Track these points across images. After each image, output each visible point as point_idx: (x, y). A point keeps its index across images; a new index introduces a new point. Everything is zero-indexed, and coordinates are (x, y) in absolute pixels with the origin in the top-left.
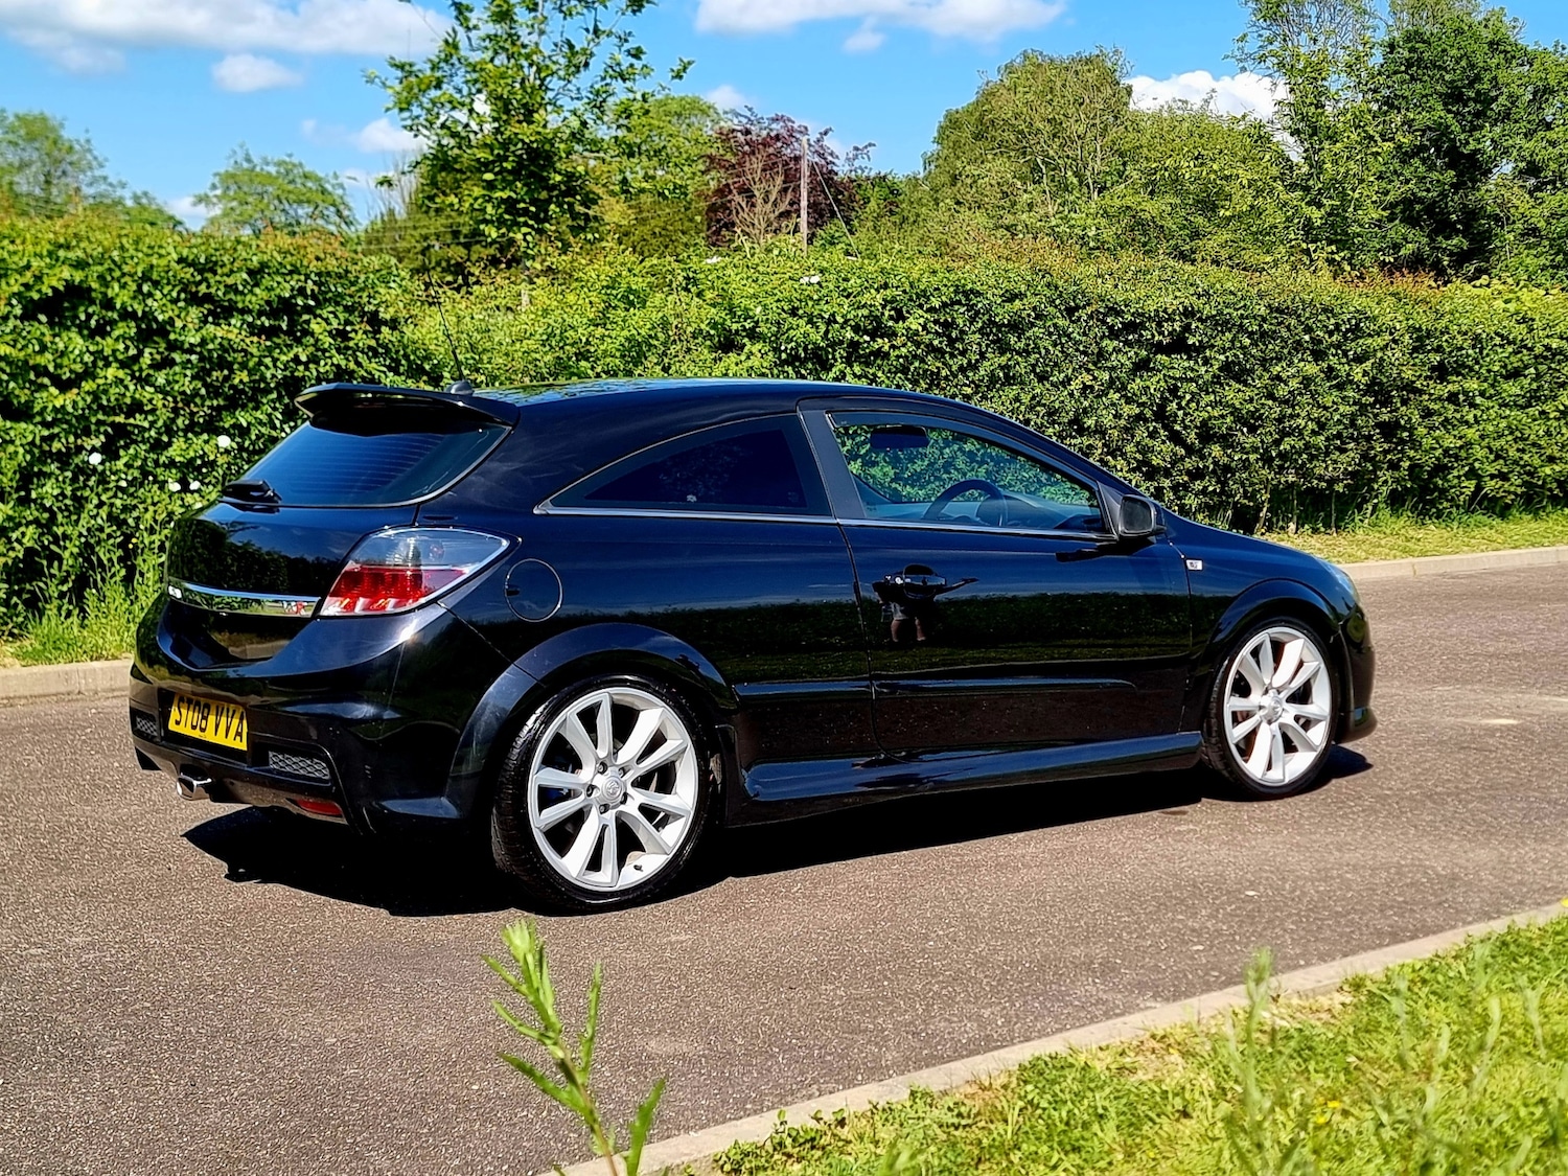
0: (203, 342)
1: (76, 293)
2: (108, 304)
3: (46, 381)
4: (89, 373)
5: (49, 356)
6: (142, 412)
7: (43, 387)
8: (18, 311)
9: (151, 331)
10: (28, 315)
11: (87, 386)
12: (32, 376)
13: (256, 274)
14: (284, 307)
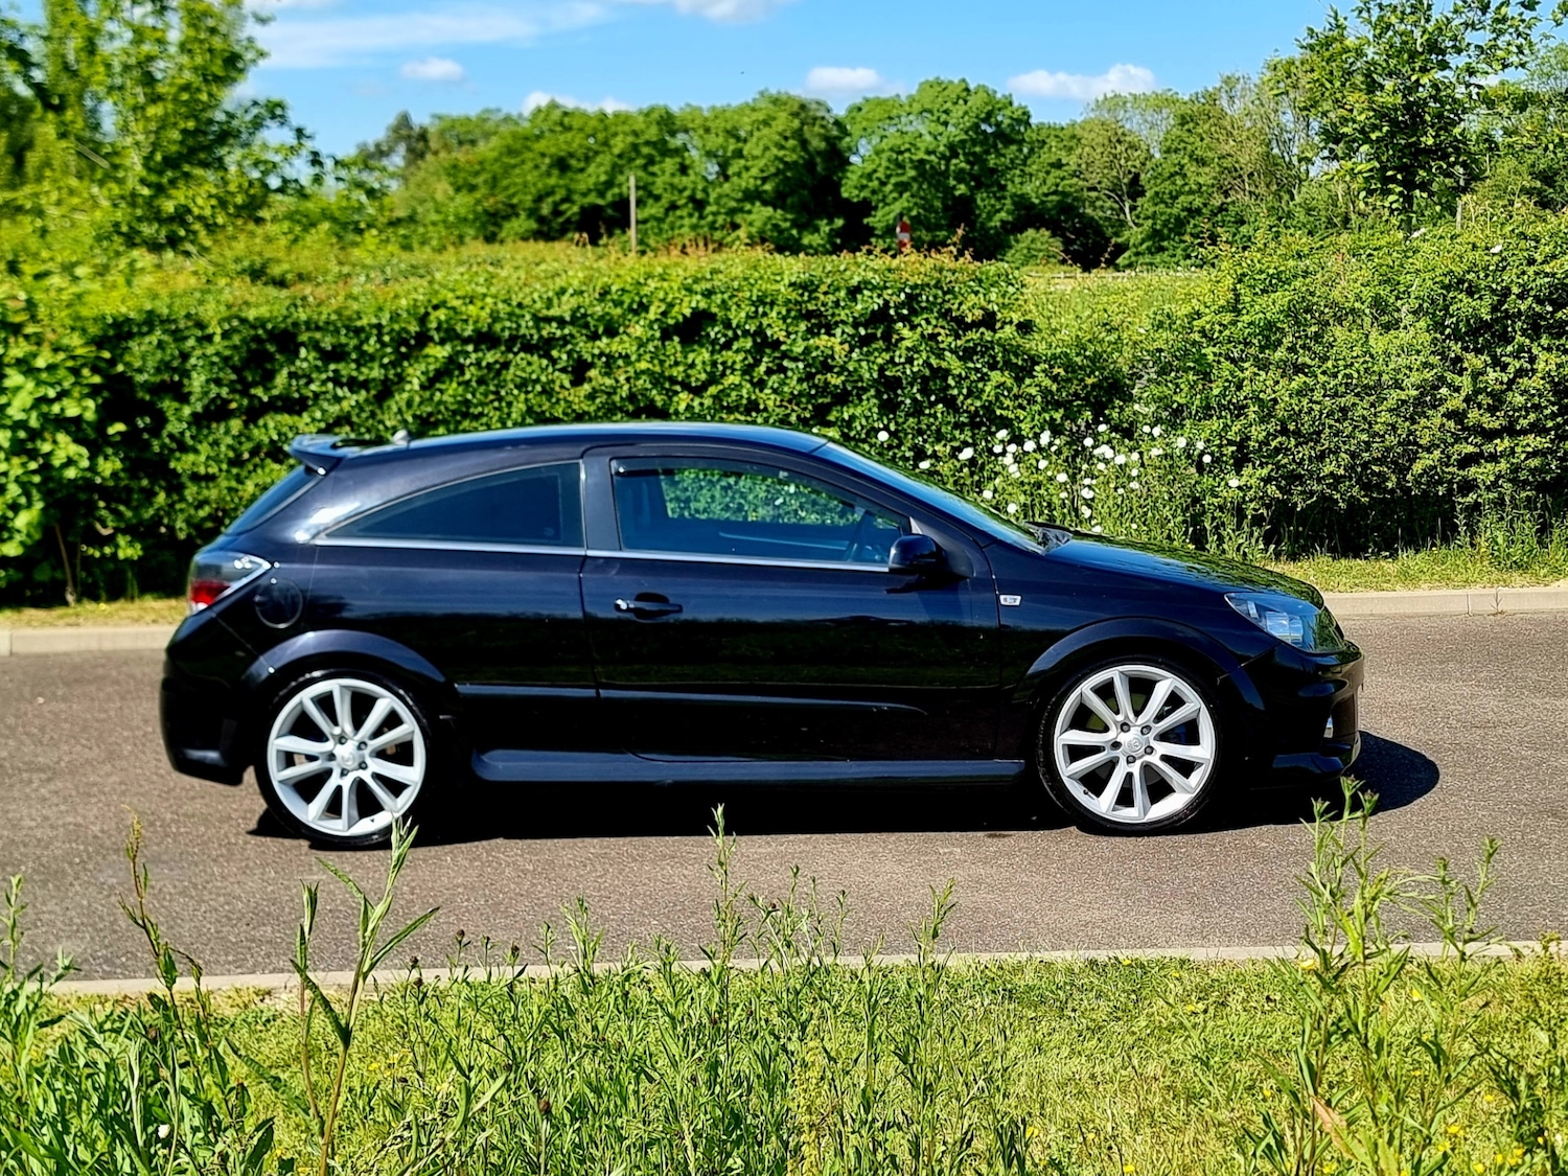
0: (807, 351)
1: (701, 318)
2: (727, 324)
3: (678, 388)
4: (713, 379)
5: (681, 368)
6: (758, 411)
7: (676, 393)
8: (658, 334)
9: (764, 343)
10: (666, 335)
11: (713, 390)
12: (667, 385)
13: (854, 292)
14: (880, 317)
